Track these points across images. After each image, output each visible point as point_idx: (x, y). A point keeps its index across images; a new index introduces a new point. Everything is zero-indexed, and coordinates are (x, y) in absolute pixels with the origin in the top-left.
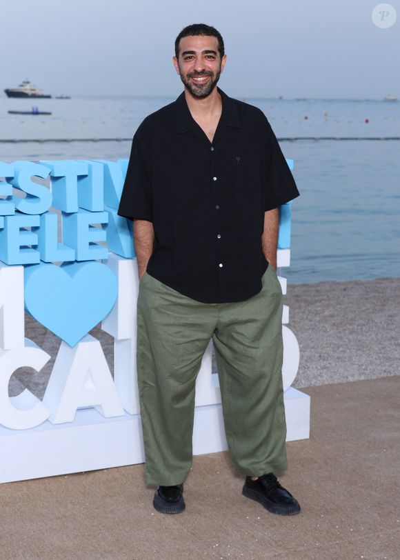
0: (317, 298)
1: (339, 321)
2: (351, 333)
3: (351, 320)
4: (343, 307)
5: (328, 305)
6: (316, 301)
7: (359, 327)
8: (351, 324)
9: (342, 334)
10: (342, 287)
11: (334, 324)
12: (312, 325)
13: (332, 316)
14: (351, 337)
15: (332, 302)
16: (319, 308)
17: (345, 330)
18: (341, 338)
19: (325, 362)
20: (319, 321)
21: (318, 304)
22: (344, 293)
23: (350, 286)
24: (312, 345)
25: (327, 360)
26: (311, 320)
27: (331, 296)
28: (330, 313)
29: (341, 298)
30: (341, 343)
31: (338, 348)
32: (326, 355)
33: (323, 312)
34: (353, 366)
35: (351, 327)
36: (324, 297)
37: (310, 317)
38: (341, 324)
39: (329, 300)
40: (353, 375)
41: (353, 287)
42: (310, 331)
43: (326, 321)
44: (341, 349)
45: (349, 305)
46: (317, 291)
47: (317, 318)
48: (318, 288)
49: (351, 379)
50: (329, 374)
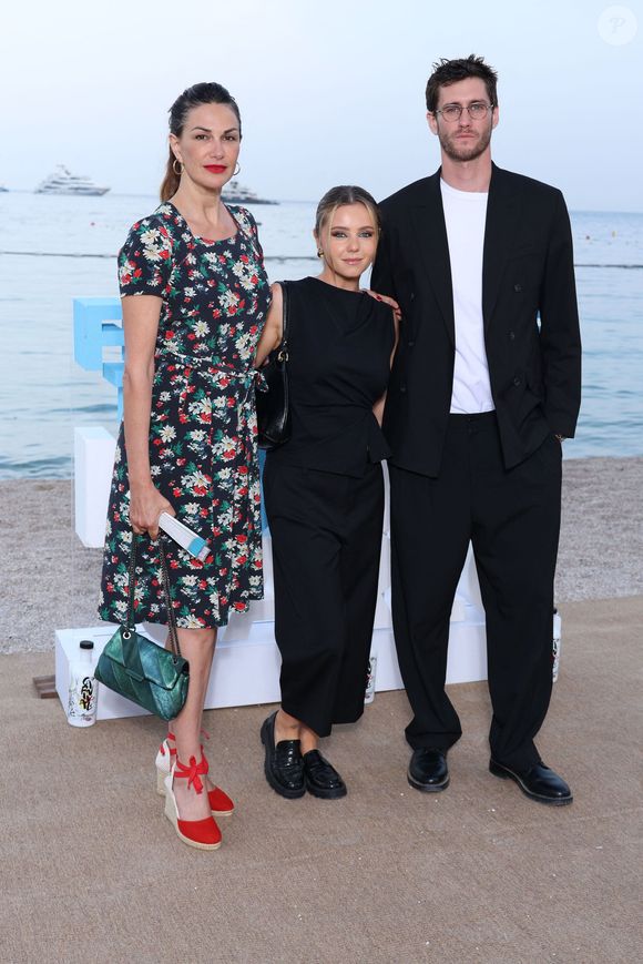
0: (584, 481)
1: (609, 514)
2: (625, 530)
3: (626, 512)
4: (617, 493)
5: (597, 491)
6: (582, 485)
7: (637, 523)
8: (626, 518)
9: (613, 531)
10: (619, 466)
11: (603, 518)
12: (573, 517)
13: (601, 506)
14: (624, 536)
15: (603, 487)
16: (586, 495)
17: (618, 525)
18: (610, 536)
19: (587, 568)
20: (585, 512)
21: (585, 489)
22: (622, 474)
23: (629, 465)
24: (572, 544)
25: (589, 566)
26: (573, 511)
27: (603, 477)
28: (600, 501)
29: (616, 481)
30: (610, 543)
31: (606, 550)
32: (588, 559)
33: (590, 501)
34: (625, 576)
35: (625, 522)
36: (595, 479)
37: (572, 505)
38: (613, 517)
39: (600, 484)
40: (623, 588)
41: (633, 467)
42: (571, 525)
43: (593, 512)
44: (609, 551)
45: (626, 491)
46: (586, 470)
47: (582, 508)
48: (588, 466)
49: (620, 593)
50: (592, 585)
